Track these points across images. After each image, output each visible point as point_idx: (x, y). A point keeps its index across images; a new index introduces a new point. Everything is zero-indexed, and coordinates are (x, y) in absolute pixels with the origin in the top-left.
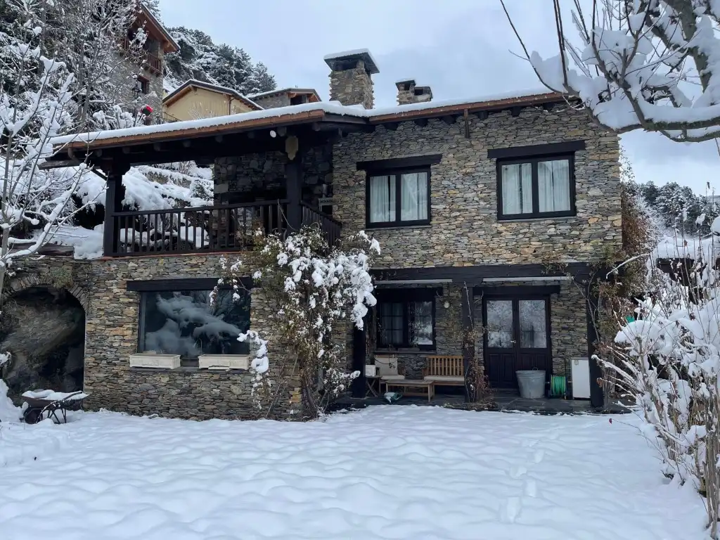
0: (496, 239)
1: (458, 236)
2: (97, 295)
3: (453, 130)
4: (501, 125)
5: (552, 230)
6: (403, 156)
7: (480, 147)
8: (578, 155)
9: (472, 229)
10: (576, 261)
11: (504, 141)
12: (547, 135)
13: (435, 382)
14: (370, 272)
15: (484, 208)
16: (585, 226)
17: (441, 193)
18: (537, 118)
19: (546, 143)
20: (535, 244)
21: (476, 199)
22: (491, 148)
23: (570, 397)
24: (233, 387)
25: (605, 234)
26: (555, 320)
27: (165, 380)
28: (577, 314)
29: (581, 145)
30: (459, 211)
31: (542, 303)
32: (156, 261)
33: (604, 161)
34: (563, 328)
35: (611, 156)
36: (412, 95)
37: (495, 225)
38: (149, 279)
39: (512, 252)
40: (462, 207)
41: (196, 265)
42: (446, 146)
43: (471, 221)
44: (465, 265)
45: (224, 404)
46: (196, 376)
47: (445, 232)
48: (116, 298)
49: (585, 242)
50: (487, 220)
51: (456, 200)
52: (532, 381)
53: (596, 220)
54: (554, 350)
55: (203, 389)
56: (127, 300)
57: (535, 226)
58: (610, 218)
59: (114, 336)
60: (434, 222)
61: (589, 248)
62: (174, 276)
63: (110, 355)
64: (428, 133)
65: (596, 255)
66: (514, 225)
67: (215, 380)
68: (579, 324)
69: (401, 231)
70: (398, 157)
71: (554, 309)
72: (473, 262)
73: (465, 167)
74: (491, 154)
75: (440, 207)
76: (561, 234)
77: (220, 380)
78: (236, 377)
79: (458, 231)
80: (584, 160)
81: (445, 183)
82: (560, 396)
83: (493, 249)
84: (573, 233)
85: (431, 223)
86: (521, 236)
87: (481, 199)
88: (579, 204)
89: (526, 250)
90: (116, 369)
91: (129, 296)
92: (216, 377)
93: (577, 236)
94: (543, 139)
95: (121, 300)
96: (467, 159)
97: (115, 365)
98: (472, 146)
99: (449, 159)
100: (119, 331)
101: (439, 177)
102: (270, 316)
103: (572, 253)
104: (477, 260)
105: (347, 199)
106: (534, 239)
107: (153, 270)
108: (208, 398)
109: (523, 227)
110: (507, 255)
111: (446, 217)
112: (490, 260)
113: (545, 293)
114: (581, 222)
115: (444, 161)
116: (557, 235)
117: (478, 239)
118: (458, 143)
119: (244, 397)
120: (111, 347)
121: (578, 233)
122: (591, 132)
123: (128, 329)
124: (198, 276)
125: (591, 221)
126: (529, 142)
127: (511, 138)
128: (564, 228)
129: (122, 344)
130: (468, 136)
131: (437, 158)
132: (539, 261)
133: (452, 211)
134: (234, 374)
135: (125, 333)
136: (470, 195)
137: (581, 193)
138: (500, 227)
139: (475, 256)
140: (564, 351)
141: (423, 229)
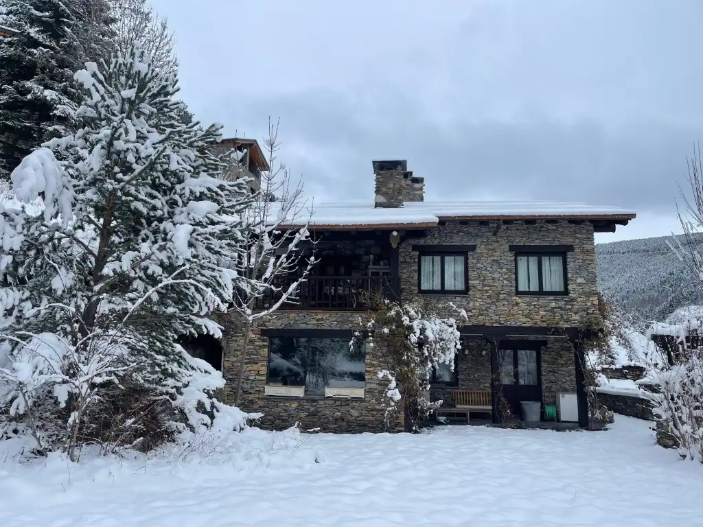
0: (515, 308)
1: (488, 304)
2: (234, 338)
3: (484, 229)
4: (518, 230)
5: (553, 304)
6: (447, 244)
7: (504, 242)
8: (569, 255)
9: (498, 300)
10: (569, 326)
11: (521, 241)
12: (549, 239)
13: (471, 409)
14: (458, 329)
15: (507, 286)
16: (575, 303)
17: (476, 273)
18: (542, 227)
19: (548, 244)
20: (542, 313)
21: (501, 279)
22: (511, 244)
23: (558, 420)
24: (352, 411)
25: (588, 308)
26: (544, 365)
27: (295, 405)
28: (559, 361)
29: (571, 248)
30: (489, 286)
31: (534, 353)
32: (287, 315)
33: (586, 260)
34: (550, 371)
35: (590, 258)
36: (410, 183)
37: (515, 298)
38: (281, 328)
39: (527, 318)
40: (491, 284)
41: (322, 319)
42: (479, 241)
43: (498, 294)
44: (494, 325)
45: (345, 424)
46: (321, 403)
47: (479, 300)
48: (252, 341)
49: (575, 313)
50: (509, 294)
51: (487, 278)
52: (532, 409)
53: (582, 299)
54: (544, 387)
55: (327, 412)
56: (262, 344)
57: (543, 300)
58: (591, 299)
59: (250, 371)
60: (471, 293)
61: (577, 317)
62: (303, 326)
63: (246, 386)
64: (466, 229)
65: (582, 323)
66: (528, 299)
67: (338, 406)
68: (561, 369)
69: (447, 297)
70: (444, 244)
71: (544, 357)
72: (499, 323)
73: (493, 256)
74: (512, 248)
75: (476, 282)
76: (559, 308)
77: (341, 405)
78: (354, 404)
79: (489, 301)
80: (573, 258)
81: (479, 265)
82: (552, 420)
83: (513, 315)
84: (567, 307)
85: (469, 293)
86: (532, 307)
87: (504, 279)
88: (570, 287)
89: (536, 317)
90: (251, 397)
91: (264, 341)
92: (338, 403)
93: (570, 309)
94: (547, 242)
95: (256, 343)
96: (494, 250)
97: (251, 393)
98: (497, 241)
99: (481, 249)
100: (255, 367)
101: (474, 261)
102: (381, 359)
103: (567, 320)
104: (502, 322)
105: (405, 271)
106: (542, 309)
107: (285, 321)
108: (331, 419)
109: (534, 301)
110: (523, 319)
111: (480, 290)
112: (512, 323)
113: (537, 346)
114: (572, 300)
115: (478, 250)
116: (556, 308)
117: (503, 307)
118: (488, 238)
119: (361, 418)
120: (248, 379)
121: (570, 307)
122: (577, 241)
123: (262, 366)
124: (323, 328)
125: (579, 300)
126: (537, 243)
127: (524, 239)
128: (562, 303)
129: (257, 377)
130: (495, 234)
131: (473, 248)
132: (545, 325)
133: (484, 286)
134: (353, 401)
135: (261, 369)
136: (496, 276)
137: (572, 280)
138: (518, 299)
139: (501, 319)
140: (551, 387)
141: (464, 297)
